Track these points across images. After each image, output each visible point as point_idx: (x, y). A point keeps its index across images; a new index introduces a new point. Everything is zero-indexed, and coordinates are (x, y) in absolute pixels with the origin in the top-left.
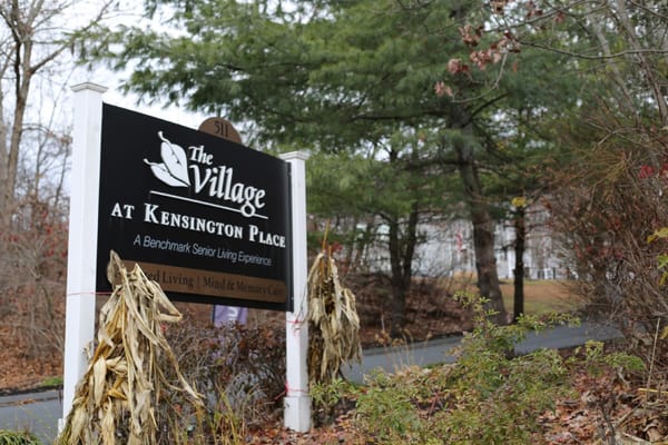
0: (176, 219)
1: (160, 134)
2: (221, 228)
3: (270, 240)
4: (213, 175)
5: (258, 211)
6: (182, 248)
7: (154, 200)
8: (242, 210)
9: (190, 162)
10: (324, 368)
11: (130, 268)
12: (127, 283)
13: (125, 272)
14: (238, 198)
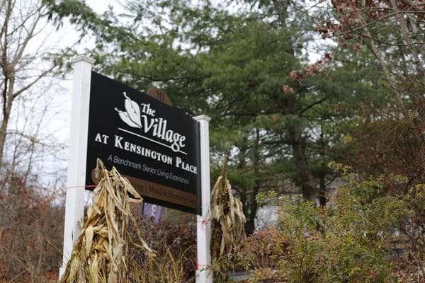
0: (133, 148)
1: (125, 93)
2: (159, 156)
3: (188, 168)
4: (155, 123)
5: (181, 149)
6: (137, 166)
7: (121, 134)
8: (172, 147)
9: (142, 113)
10: (222, 250)
11: (110, 169)
12: (108, 178)
13: (106, 171)
14: (169, 139)
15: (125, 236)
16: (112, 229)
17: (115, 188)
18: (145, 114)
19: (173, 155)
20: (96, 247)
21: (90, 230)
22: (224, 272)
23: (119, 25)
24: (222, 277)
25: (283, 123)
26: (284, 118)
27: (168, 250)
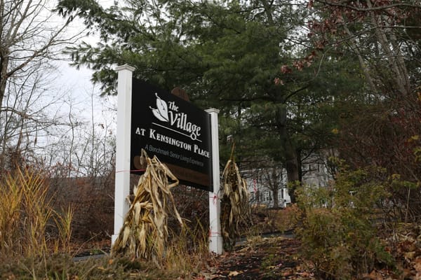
0: (163, 138)
1: (156, 94)
2: (182, 145)
3: (203, 153)
4: (178, 117)
5: (198, 137)
6: (166, 153)
7: (154, 127)
8: (191, 137)
9: (169, 110)
10: (231, 220)
11: (152, 158)
12: (152, 165)
13: (149, 159)
14: (189, 130)
15: (166, 209)
16: (156, 205)
17: (157, 172)
18: (171, 110)
19: (192, 143)
20: (143, 219)
21: (138, 205)
22: (231, 238)
24: (229, 242)
25: (274, 111)
26: (275, 106)
27: (198, 221)
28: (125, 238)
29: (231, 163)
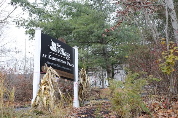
0: (54, 59)
1: (52, 40)
2: (62, 61)
3: (71, 65)
4: (61, 50)
5: (69, 58)
6: (55, 65)
8: (66, 58)
9: (57, 47)
10: (83, 94)
11: (49, 67)
12: (49, 70)
13: (48, 67)
15: (55, 89)
16: (50, 87)
17: (51, 73)
18: (58, 47)
19: (66, 61)
20: (45, 93)
21: (43, 87)
22: (83, 101)
23: (39, 8)
24: (82, 103)
25: (102, 48)
26: (102, 45)
27: (69, 94)
28: (37, 101)
29: (83, 70)
